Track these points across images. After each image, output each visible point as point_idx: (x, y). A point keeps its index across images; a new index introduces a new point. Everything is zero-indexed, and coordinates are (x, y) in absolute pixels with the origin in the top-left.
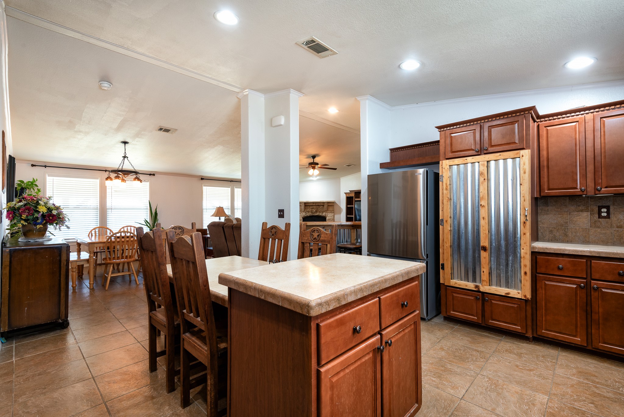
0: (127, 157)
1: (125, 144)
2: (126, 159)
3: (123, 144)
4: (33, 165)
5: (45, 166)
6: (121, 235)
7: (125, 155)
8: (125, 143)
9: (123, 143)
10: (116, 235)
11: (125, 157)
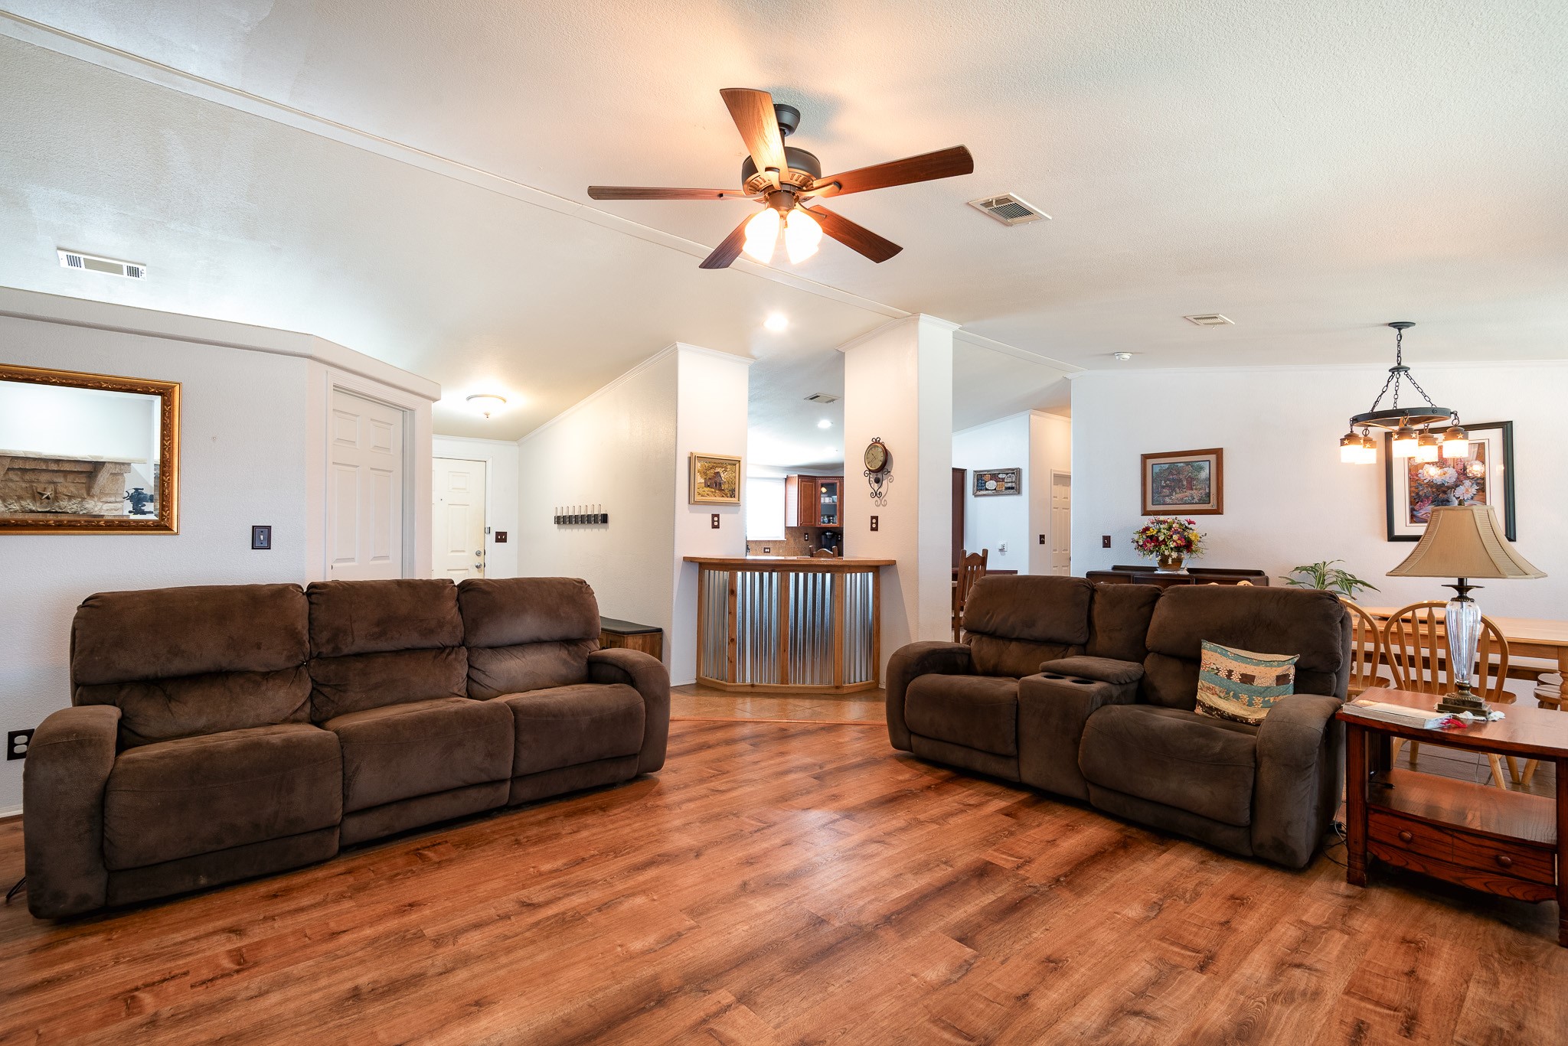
0: (1406, 369)
1: (1400, 330)
2: (1402, 374)
8: (1399, 325)
11: (1397, 369)
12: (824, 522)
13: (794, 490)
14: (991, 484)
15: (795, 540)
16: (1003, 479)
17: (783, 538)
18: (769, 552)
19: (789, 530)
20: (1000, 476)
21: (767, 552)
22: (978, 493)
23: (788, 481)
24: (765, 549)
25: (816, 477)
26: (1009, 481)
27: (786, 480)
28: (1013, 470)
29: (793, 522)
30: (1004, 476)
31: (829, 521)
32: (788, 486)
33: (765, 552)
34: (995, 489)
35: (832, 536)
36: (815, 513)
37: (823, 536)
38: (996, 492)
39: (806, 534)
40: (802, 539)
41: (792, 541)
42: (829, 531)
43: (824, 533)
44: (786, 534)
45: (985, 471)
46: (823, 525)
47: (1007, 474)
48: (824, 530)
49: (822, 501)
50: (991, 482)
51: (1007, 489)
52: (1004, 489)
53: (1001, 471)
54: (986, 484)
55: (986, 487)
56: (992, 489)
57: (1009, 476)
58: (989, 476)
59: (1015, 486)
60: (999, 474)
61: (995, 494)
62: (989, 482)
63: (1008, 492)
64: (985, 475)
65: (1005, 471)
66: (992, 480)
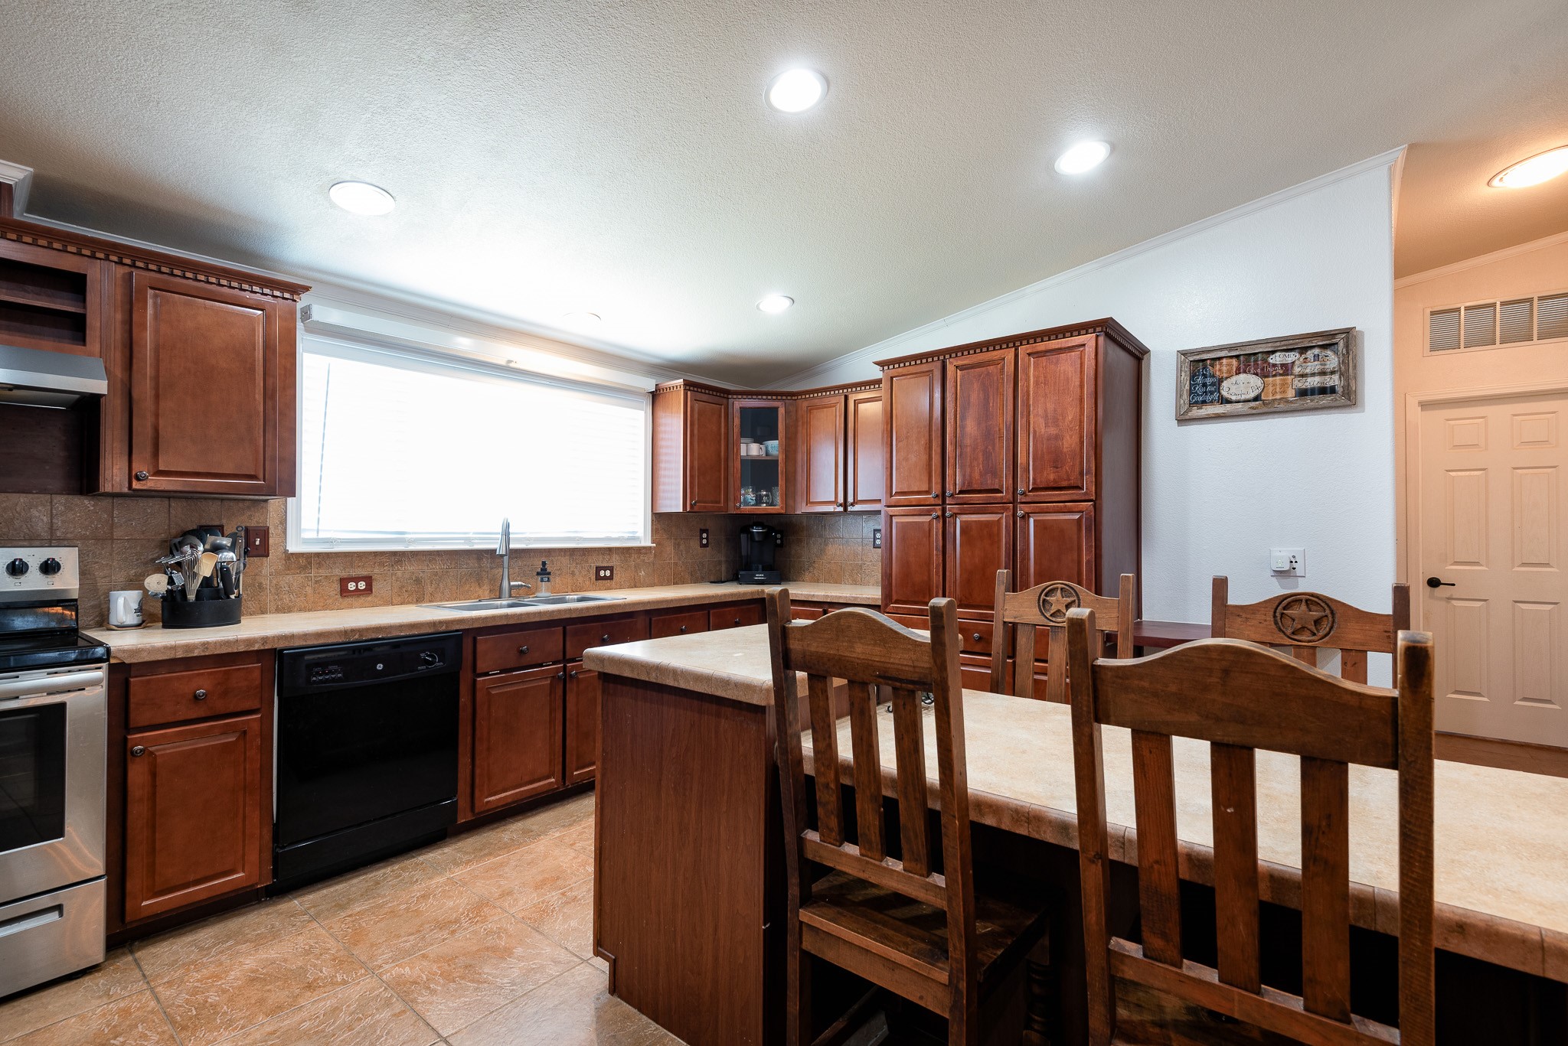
12: (746, 503)
13: (674, 426)
14: (1242, 386)
15: (677, 545)
16: (1286, 369)
17: (647, 542)
18: (611, 578)
19: (661, 521)
20: (1277, 359)
21: (605, 578)
22: (1196, 412)
23: (660, 402)
24: (598, 569)
25: (727, 392)
26: (1310, 369)
27: (655, 396)
28: (1332, 334)
29: (674, 502)
30: (1291, 357)
31: (759, 501)
32: (660, 413)
33: (598, 578)
34: (1257, 399)
35: (766, 536)
36: (727, 479)
37: (743, 537)
38: (1260, 407)
39: (703, 531)
40: (694, 544)
41: (669, 548)
42: (758, 524)
43: (746, 529)
44: (655, 531)
45: (1221, 348)
46: (745, 509)
47: (1303, 350)
48: (745, 522)
49: (743, 453)
50: (1242, 376)
51: (1303, 393)
52: (1291, 394)
53: (1278, 344)
54: (1225, 384)
55: (1224, 393)
56: (1243, 397)
57: (1310, 354)
58: (1234, 362)
59: (1334, 380)
60: (1273, 352)
61: (1254, 412)
62: (1234, 379)
63: (1308, 401)
64: (1220, 359)
65: (1293, 344)
66: (1245, 372)
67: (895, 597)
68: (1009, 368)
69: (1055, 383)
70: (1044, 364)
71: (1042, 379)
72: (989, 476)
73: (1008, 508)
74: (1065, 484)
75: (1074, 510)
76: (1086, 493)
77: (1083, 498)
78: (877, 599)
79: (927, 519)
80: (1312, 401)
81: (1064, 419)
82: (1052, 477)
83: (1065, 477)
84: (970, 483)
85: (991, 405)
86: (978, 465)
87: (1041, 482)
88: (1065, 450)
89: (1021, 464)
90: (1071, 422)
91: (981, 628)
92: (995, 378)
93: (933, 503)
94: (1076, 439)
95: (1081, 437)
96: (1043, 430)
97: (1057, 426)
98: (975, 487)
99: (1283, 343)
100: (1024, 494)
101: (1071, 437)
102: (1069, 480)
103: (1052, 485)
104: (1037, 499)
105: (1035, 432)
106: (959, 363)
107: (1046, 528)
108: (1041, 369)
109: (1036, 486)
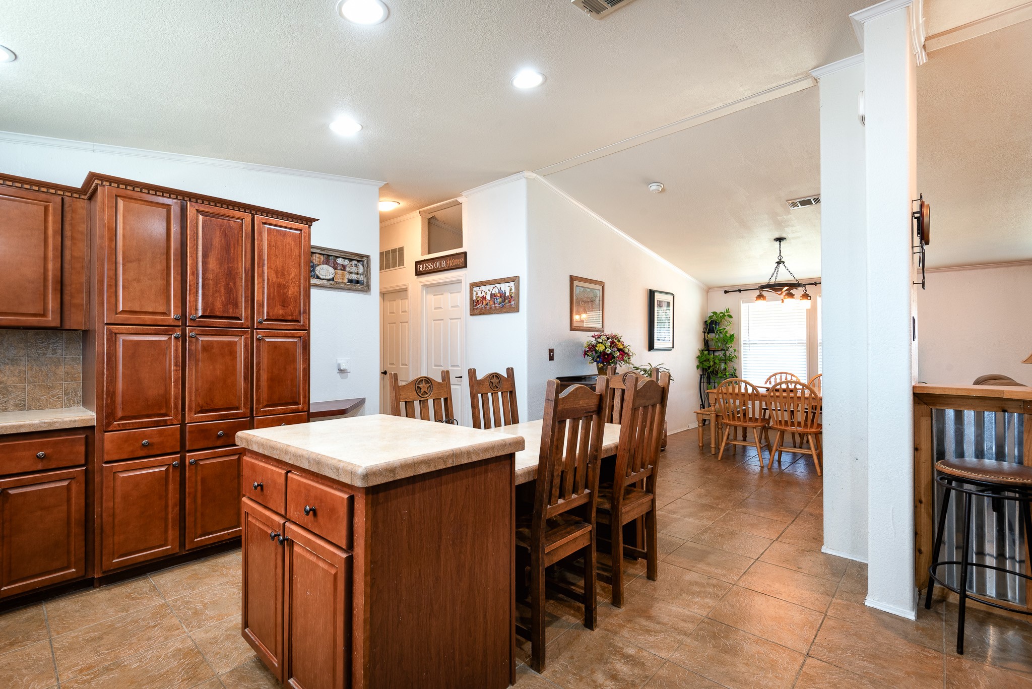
0: (784, 262)
1: (780, 242)
2: (781, 265)
3: (778, 243)
4: (726, 292)
5: (740, 291)
6: (788, 386)
7: (780, 260)
8: (780, 240)
9: (777, 241)
10: (781, 386)
11: (779, 263)
14: (325, 271)
16: (344, 268)
20: (340, 261)
26: (353, 270)
28: (362, 256)
30: (346, 262)
34: (333, 279)
38: (335, 284)
45: (317, 248)
47: (351, 260)
50: (325, 266)
51: (350, 281)
52: (346, 281)
53: (342, 254)
54: (318, 268)
55: (317, 273)
56: (327, 278)
57: (354, 262)
58: (322, 257)
59: (361, 278)
60: (339, 257)
61: (333, 286)
62: (322, 266)
63: (354, 286)
64: (315, 253)
65: (348, 256)
66: (326, 264)
67: (120, 414)
68: (247, 227)
69: (283, 249)
70: (275, 234)
71: (273, 244)
72: (230, 306)
73: (247, 332)
74: (289, 318)
75: (296, 336)
76: (303, 325)
77: (302, 328)
78: (92, 419)
79: (164, 338)
80: (355, 286)
81: (289, 274)
82: (281, 312)
83: (290, 313)
84: (212, 310)
85: (232, 251)
86: (221, 296)
87: (273, 315)
88: (290, 296)
89: (257, 301)
90: (294, 278)
91: (222, 426)
92: (236, 232)
93: (173, 324)
94: (297, 289)
95: (300, 289)
96: (274, 280)
97: (285, 278)
98: (218, 314)
99: (344, 254)
100: (260, 323)
101: (294, 287)
102: (292, 315)
103: (280, 318)
104: (270, 327)
105: (268, 279)
106: (201, 209)
107: (276, 347)
108: (272, 236)
109: (269, 318)
